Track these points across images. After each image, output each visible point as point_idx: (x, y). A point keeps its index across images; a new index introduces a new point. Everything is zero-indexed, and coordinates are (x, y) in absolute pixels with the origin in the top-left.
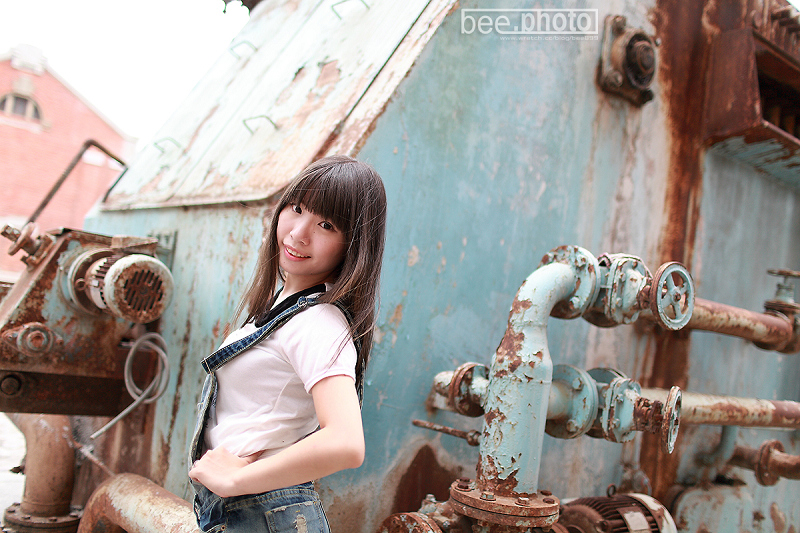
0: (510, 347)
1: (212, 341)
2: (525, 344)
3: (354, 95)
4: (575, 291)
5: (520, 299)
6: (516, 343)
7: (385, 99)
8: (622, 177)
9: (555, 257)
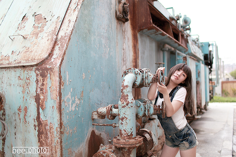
0: (125, 99)
1: (18, 113)
2: (129, 97)
3: (56, 27)
4: (136, 81)
5: (125, 85)
6: (126, 98)
7: (71, 29)
8: (123, 43)
9: (128, 71)
